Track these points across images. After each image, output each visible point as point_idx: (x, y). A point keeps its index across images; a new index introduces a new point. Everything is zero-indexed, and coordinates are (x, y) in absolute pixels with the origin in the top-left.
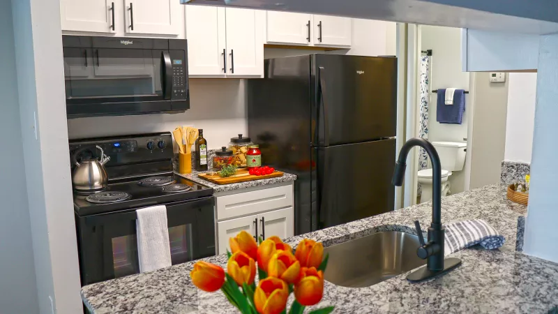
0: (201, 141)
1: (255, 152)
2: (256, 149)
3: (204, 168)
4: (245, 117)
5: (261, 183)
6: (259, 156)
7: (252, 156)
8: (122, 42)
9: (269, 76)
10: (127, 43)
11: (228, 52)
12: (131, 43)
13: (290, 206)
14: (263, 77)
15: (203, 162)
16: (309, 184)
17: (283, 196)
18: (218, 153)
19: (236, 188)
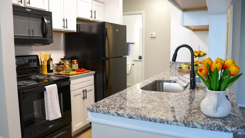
0: (50, 60)
1: (76, 63)
2: (76, 62)
3: (52, 71)
4: (64, 49)
5: (84, 75)
6: (78, 64)
7: (75, 65)
8: (27, 9)
9: (78, 32)
10: (29, 10)
11: (65, 20)
12: (30, 10)
13: (93, 85)
14: (76, 32)
15: (51, 68)
16: (102, 74)
17: (91, 80)
18: (58, 64)
19: (77, 77)
